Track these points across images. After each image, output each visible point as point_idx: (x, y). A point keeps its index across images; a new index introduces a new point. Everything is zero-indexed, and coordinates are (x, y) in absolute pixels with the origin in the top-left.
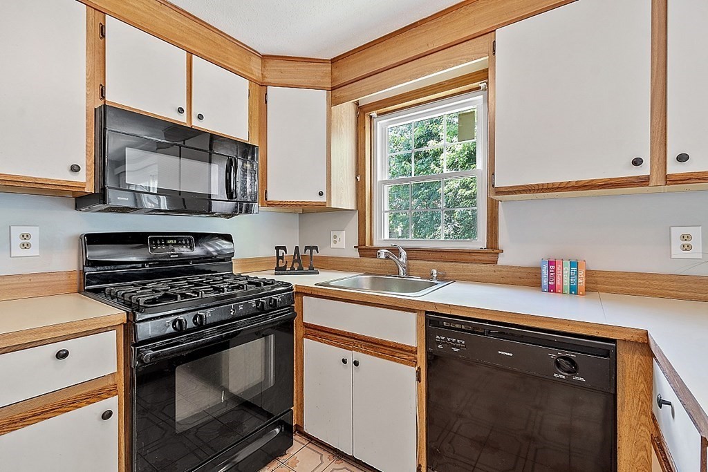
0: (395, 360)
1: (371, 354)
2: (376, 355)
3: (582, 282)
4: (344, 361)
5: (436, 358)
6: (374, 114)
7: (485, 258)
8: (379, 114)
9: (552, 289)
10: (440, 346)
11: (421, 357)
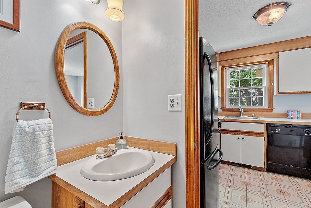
0: (257, 136)
1: (248, 135)
2: (250, 136)
3: (300, 116)
4: (239, 138)
5: (272, 134)
6: (227, 68)
7: (269, 110)
8: (228, 68)
9: (292, 118)
10: (272, 131)
11: (266, 135)
